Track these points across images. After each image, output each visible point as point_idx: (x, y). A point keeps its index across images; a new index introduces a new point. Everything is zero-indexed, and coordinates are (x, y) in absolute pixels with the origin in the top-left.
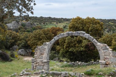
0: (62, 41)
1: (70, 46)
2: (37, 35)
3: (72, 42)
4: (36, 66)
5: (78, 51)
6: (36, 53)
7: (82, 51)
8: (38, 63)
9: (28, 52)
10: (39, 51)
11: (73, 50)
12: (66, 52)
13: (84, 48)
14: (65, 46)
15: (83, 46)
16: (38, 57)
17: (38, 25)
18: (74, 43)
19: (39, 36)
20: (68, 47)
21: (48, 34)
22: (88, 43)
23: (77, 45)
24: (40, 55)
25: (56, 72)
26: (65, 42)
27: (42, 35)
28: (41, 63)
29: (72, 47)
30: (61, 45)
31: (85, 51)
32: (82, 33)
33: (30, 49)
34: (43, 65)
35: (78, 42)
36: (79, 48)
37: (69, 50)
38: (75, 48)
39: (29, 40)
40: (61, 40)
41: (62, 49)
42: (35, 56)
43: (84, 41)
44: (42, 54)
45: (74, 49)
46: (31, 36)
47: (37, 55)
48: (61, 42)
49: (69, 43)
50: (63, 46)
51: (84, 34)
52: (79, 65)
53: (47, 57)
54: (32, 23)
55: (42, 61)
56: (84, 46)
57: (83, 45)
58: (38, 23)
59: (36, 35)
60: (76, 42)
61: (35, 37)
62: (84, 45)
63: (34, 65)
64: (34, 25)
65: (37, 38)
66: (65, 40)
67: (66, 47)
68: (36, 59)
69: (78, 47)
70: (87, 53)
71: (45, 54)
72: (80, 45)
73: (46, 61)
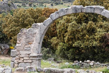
0: (62, 30)
1: (75, 37)
2: (19, 18)
3: (79, 32)
4: (18, 63)
5: (87, 46)
6: (20, 41)
7: (94, 47)
8: (23, 58)
9: (3, 48)
10: (24, 37)
11: (81, 45)
12: (68, 49)
13: (98, 41)
14: (66, 38)
15: (96, 39)
16: (22, 48)
17: (20, 7)
18: (81, 33)
19: (24, 20)
20: (72, 39)
21: (38, 16)
22: (105, 34)
23: (87, 36)
24: (26, 45)
25: (54, 69)
26: (67, 31)
27: (28, 18)
28: (27, 58)
29: (78, 39)
30: (60, 36)
31: (100, 47)
32: (98, 8)
33: (6, 43)
34: (31, 61)
35: (88, 31)
36: (91, 42)
37: (74, 45)
38: (84, 42)
39: (6, 26)
40: (60, 28)
41: (61, 44)
42: (17, 45)
43: (98, 30)
44: (29, 43)
45: (81, 43)
46: (9, 20)
47: (20, 45)
48: (59, 31)
49: (74, 32)
50: (64, 37)
51: (103, 10)
52: (90, 66)
53: (38, 47)
54: (11, 4)
55: (29, 54)
56: (99, 39)
57: (96, 37)
58: (21, 4)
59: (17, 17)
60: (85, 31)
61: (16, 21)
62: (99, 36)
63: (16, 61)
64: (14, 7)
65: (20, 24)
66: (67, 27)
67: (69, 40)
68: (18, 51)
69: (88, 39)
70: (103, 50)
71: (34, 43)
72: (91, 37)
73: (35, 54)
